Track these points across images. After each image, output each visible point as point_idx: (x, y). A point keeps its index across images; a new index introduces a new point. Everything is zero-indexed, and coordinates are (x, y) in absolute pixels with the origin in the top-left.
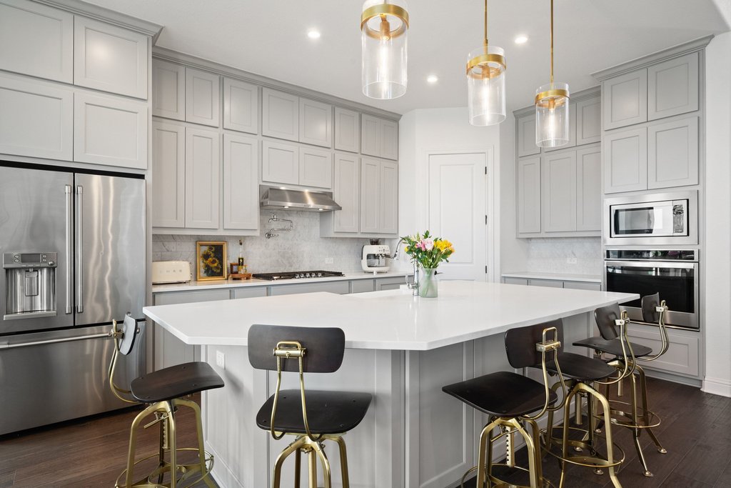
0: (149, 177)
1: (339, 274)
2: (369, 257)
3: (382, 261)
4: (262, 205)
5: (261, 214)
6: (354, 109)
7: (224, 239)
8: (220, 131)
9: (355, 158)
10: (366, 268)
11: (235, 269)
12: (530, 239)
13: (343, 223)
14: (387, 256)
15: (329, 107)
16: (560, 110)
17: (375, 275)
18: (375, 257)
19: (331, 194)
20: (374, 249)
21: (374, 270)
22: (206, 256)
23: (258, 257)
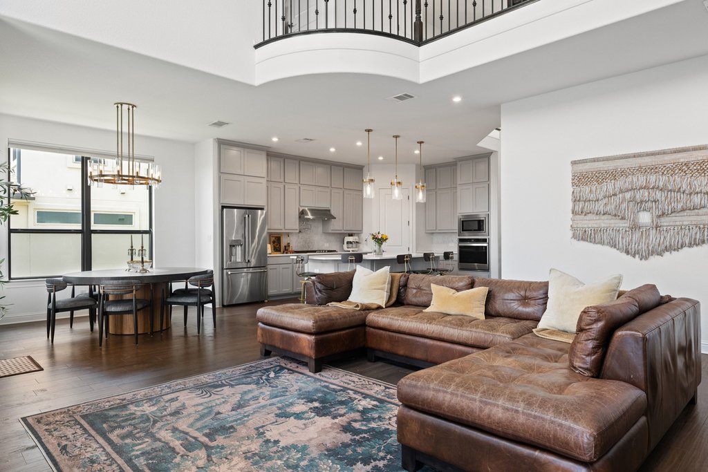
0: (266, 208)
1: (335, 251)
2: (348, 243)
3: (354, 245)
4: (300, 217)
5: (299, 222)
6: (340, 166)
7: (281, 234)
8: (283, 183)
9: (341, 191)
10: (345, 248)
11: (287, 248)
12: (433, 233)
13: (335, 225)
14: (357, 242)
15: (329, 166)
16: (423, 190)
17: (351, 252)
18: (351, 243)
19: (329, 211)
20: (351, 239)
21: (351, 250)
22: (274, 242)
23: (295, 243)
